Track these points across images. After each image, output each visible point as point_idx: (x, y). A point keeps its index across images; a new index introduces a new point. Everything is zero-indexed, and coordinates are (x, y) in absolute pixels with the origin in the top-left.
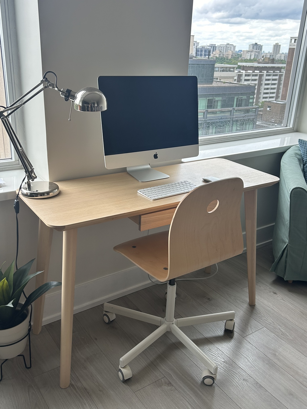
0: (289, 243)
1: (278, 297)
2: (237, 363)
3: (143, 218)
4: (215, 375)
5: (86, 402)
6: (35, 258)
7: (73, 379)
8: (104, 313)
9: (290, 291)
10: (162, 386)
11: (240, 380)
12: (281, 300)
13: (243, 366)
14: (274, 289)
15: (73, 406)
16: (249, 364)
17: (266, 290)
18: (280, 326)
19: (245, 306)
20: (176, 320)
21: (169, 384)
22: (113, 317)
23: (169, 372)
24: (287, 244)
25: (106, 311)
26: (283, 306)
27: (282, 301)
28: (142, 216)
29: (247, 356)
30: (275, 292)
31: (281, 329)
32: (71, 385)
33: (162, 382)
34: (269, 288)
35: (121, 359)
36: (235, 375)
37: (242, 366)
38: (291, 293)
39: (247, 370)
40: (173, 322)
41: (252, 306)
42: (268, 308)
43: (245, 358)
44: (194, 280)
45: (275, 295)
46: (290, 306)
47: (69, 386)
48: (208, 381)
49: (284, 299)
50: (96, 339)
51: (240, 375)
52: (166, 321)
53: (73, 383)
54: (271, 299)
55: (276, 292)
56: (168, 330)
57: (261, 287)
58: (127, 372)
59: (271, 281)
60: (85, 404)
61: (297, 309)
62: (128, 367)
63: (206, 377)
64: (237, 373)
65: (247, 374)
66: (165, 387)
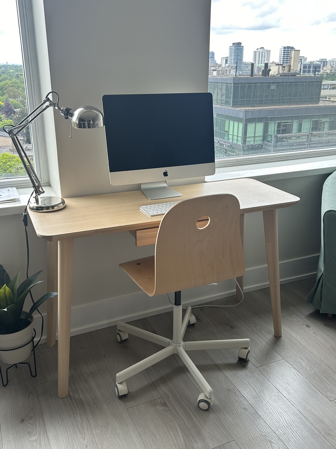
0: (324, 272)
1: (310, 330)
2: (242, 392)
3: (139, 233)
4: (210, 399)
5: (78, 412)
6: (42, 271)
7: (72, 391)
8: (118, 332)
9: (326, 325)
10: (157, 406)
11: (240, 408)
12: (312, 334)
13: (248, 395)
14: (308, 322)
15: (65, 414)
16: (255, 394)
17: (299, 322)
18: (302, 359)
19: (270, 337)
20: (184, 343)
21: (165, 404)
22: (125, 337)
23: (167, 393)
24: (323, 273)
25: (119, 330)
26: (313, 340)
27: (314, 335)
28: (137, 232)
29: (255, 386)
30: (308, 325)
31: (302, 363)
32: (69, 395)
33: (158, 402)
34: (303, 320)
35: (117, 375)
36: (235, 403)
37: (246, 395)
38: (326, 327)
39: (250, 400)
40: (180, 345)
41: (277, 337)
42: (295, 340)
43: (252, 388)
44: (222, 307)
45: (308, 328)
46: (321, 340)
47: (67, 396)
48: (203, 405)
49: (316, 333)
50: (105, 356)
51: (241, 404)
52: (173, 342)
53: (71, 394)
54: (301, 331)
55: (310, 326)
56: (175, 352)
57: (294, 319)
58: (122, 389)
59: (308, 313)
60: (77, 414)
61: (327, 344)
62: (125, 384)
63: (201, 401)
64: (239, 401)
65: (249, 403)
66: (160, 407)
